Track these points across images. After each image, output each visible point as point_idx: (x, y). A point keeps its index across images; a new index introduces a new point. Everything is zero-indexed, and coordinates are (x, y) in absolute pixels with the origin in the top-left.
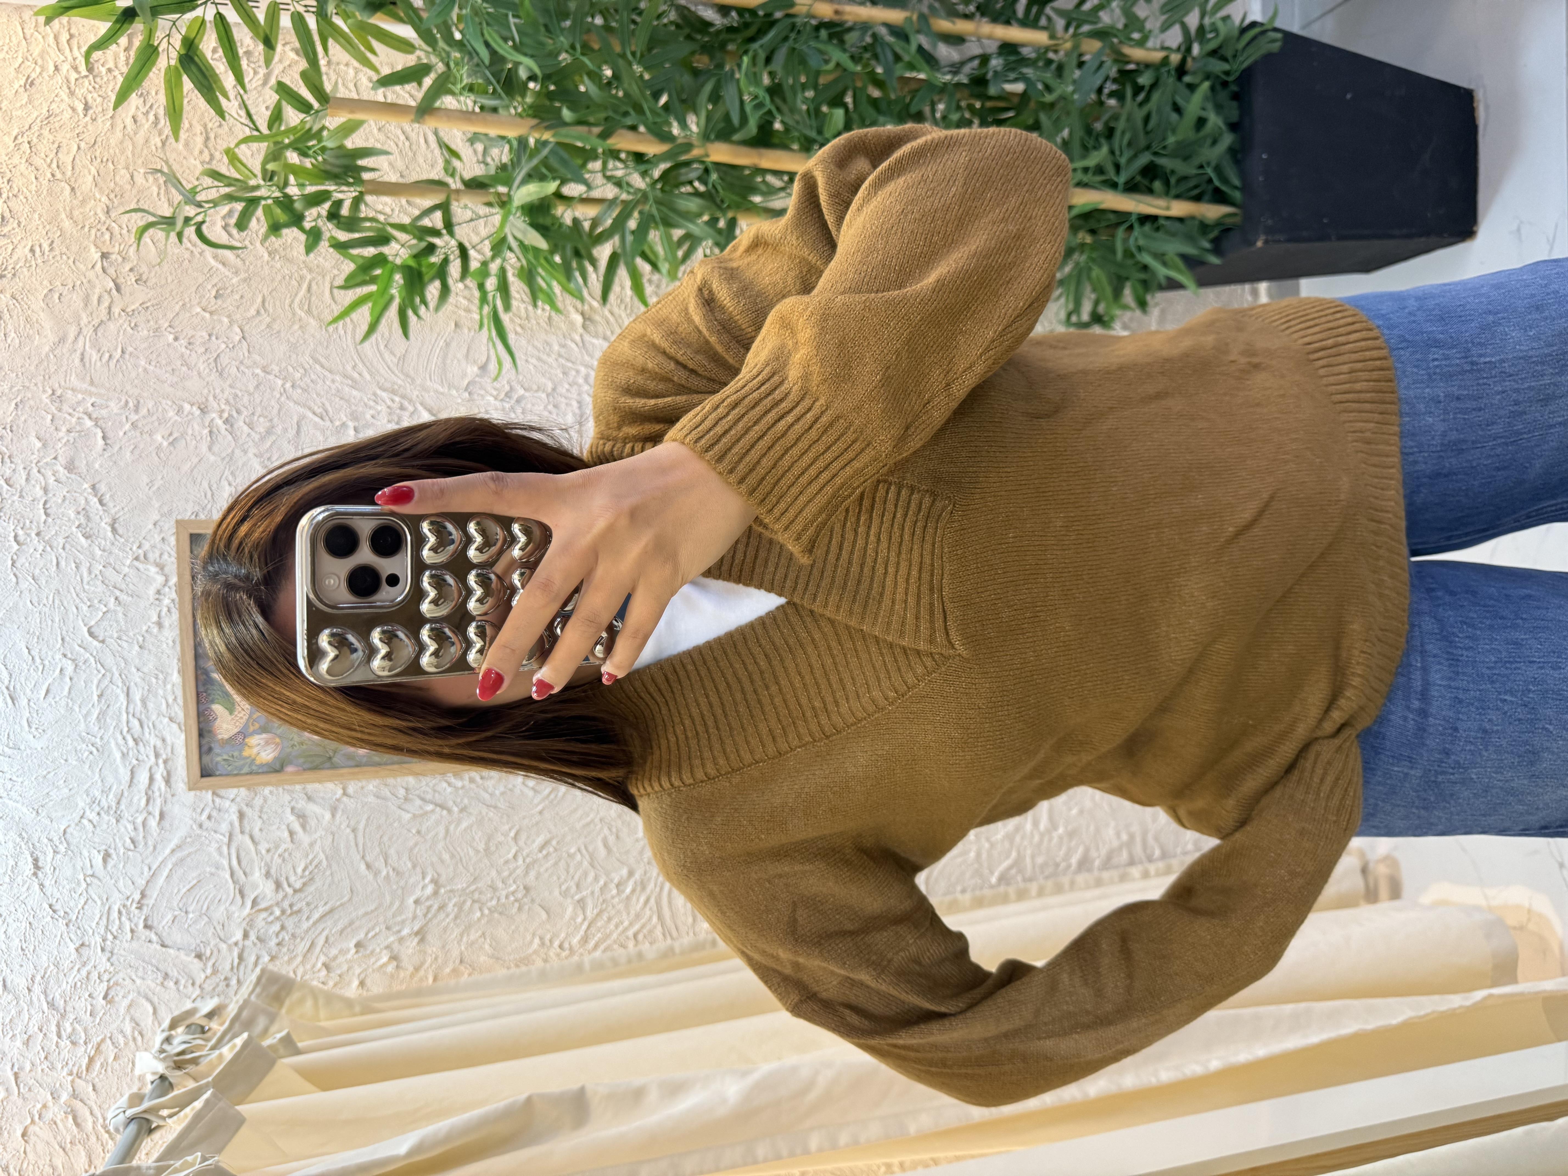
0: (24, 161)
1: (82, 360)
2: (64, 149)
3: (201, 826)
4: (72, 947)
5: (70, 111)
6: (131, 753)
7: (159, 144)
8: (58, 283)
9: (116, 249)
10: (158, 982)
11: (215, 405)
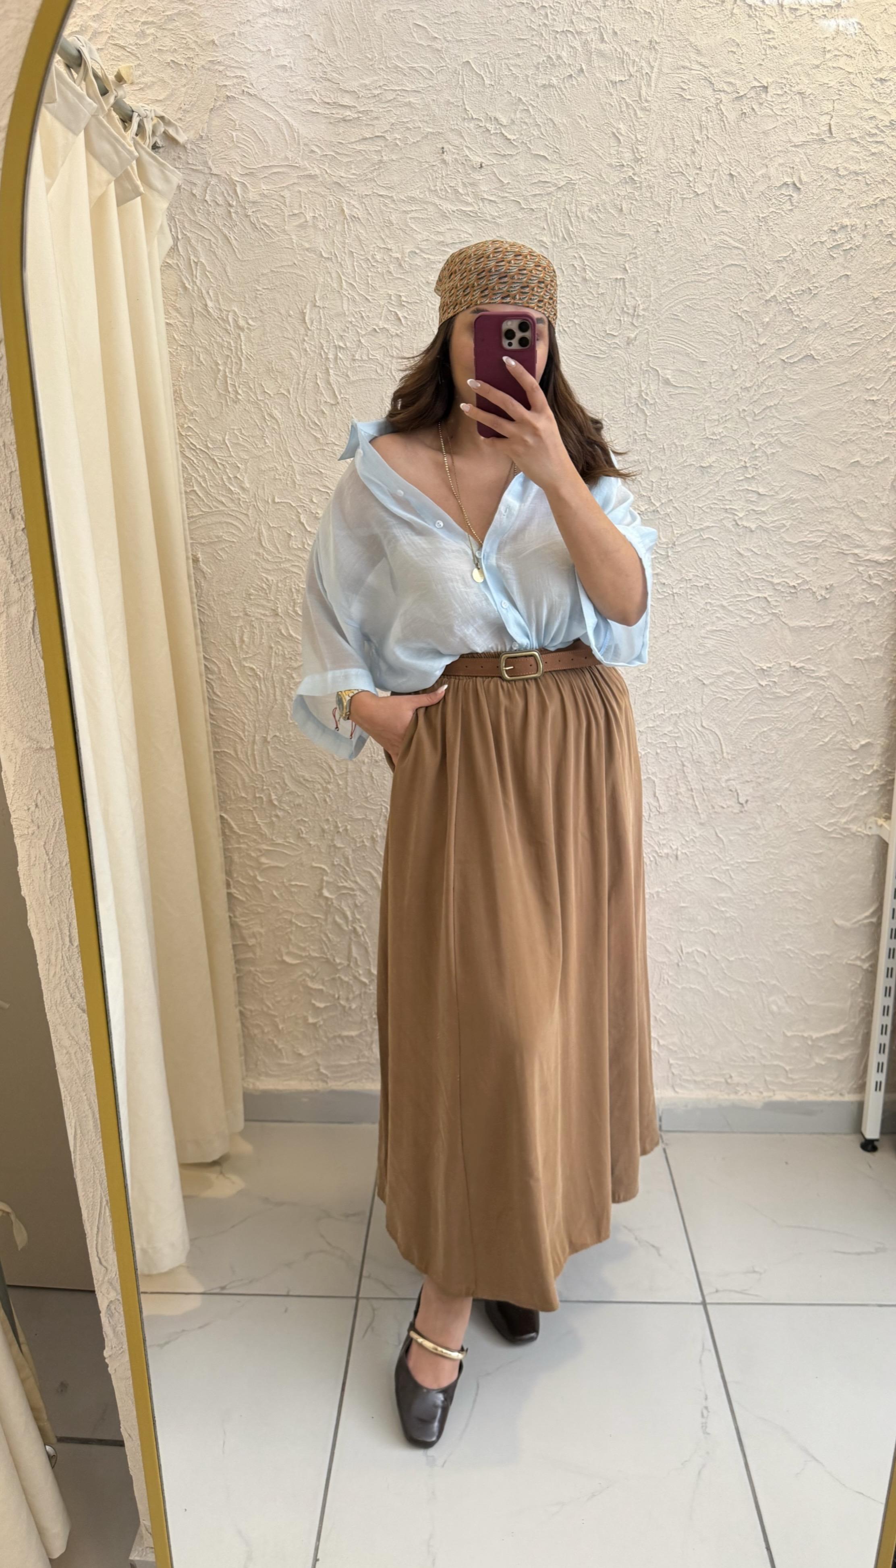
0: (841, 29)
1: (684, 67)
2: (849, 61)
3: (306, 145)
4: (215, 38)
5: (879, 68)
6: (368, 92)
7: (853, 136)
8: (744, 51)
9: (769, 99)
10: (182, 105)
11: (643, 171)
